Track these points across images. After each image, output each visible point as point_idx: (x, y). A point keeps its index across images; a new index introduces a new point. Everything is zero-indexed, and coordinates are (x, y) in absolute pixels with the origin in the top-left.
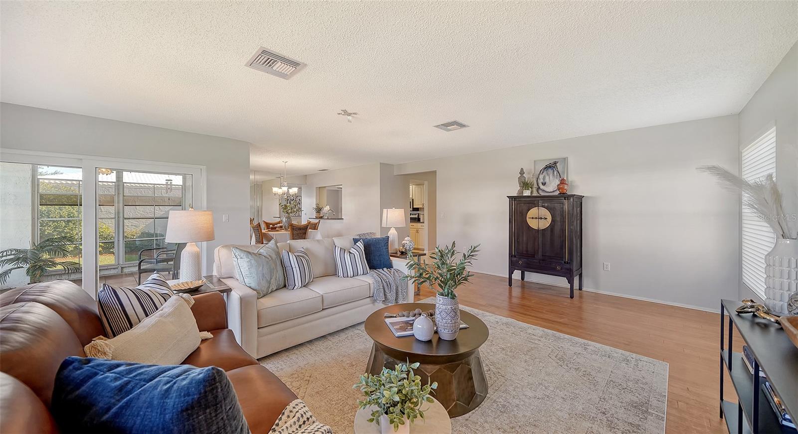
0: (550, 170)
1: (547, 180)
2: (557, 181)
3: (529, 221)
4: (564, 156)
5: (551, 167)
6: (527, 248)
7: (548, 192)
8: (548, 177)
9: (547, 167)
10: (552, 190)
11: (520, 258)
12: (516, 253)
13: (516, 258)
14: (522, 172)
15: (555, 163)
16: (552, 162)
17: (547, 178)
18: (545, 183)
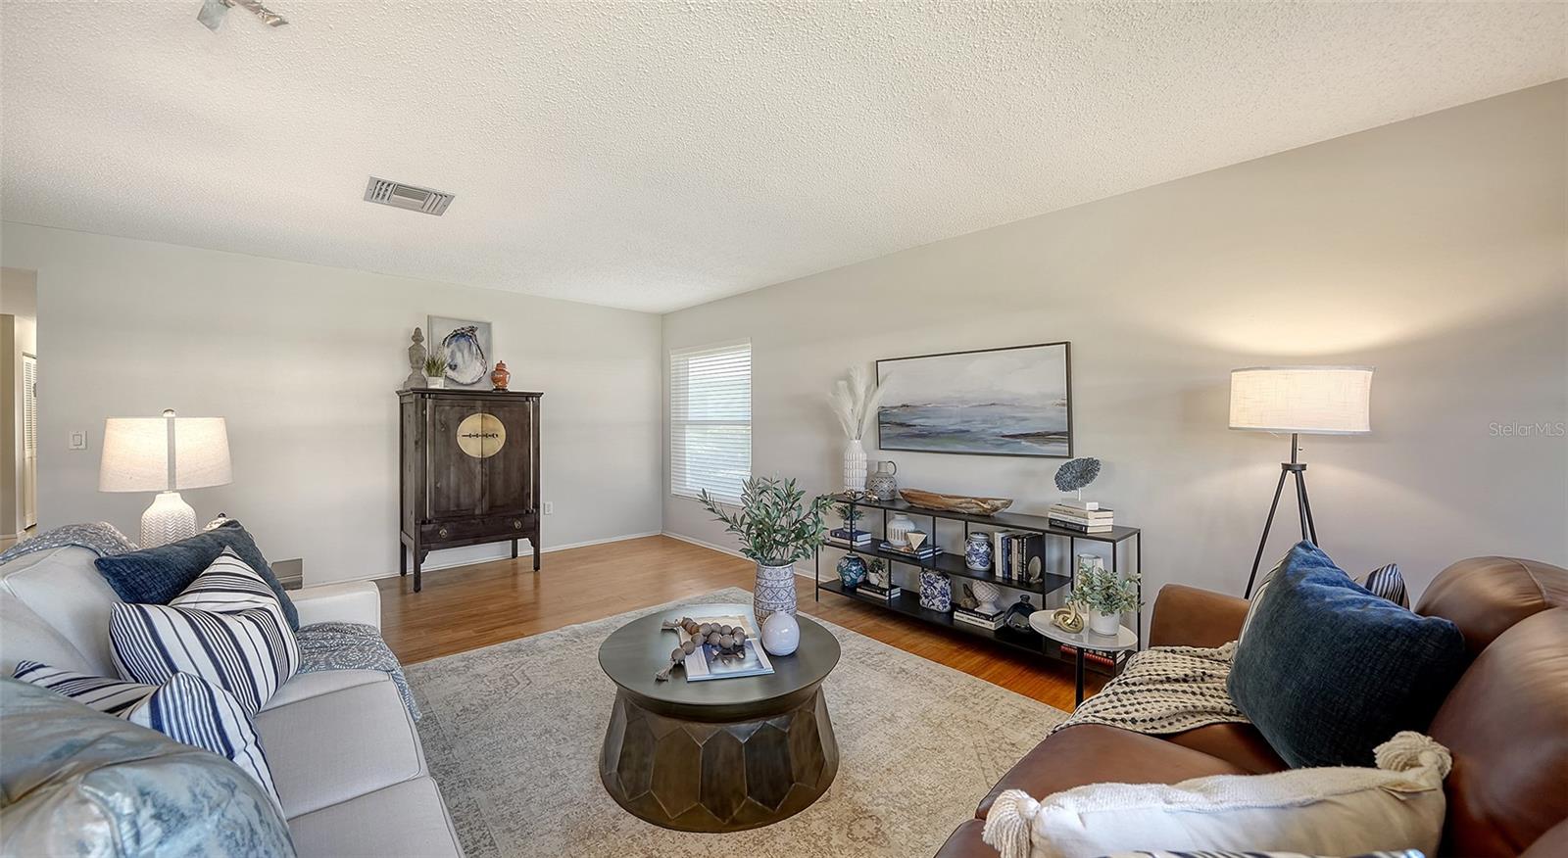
0: (462, 340)
1: (459, 359)
2: (479, 364)
3: (463, 443)
4: (487, 319)
5: (465, 335)
6: (458, 498)
7: (462, 384)
8: (461, 355)
9: (458, 335)
10: (469, 381)
11: (442, 525)
12: (433, 513)
13: (432, 525)
14: (417, 336)
15: (472, 330)
16: (466, 326)
17: (458, 355)
18: (456, 366)
